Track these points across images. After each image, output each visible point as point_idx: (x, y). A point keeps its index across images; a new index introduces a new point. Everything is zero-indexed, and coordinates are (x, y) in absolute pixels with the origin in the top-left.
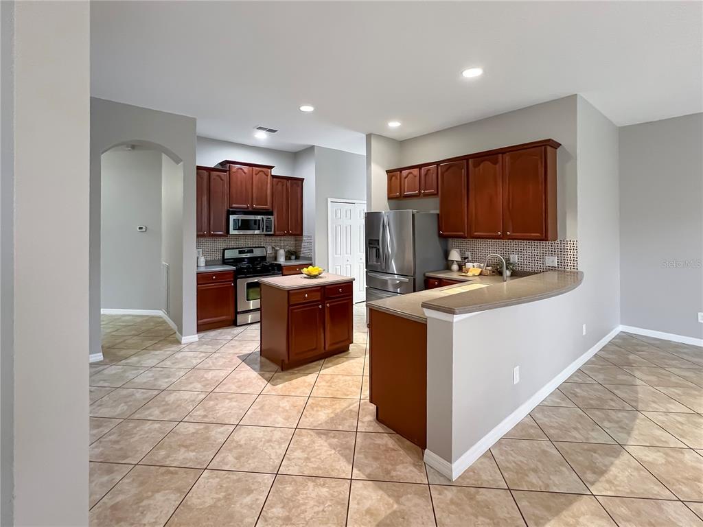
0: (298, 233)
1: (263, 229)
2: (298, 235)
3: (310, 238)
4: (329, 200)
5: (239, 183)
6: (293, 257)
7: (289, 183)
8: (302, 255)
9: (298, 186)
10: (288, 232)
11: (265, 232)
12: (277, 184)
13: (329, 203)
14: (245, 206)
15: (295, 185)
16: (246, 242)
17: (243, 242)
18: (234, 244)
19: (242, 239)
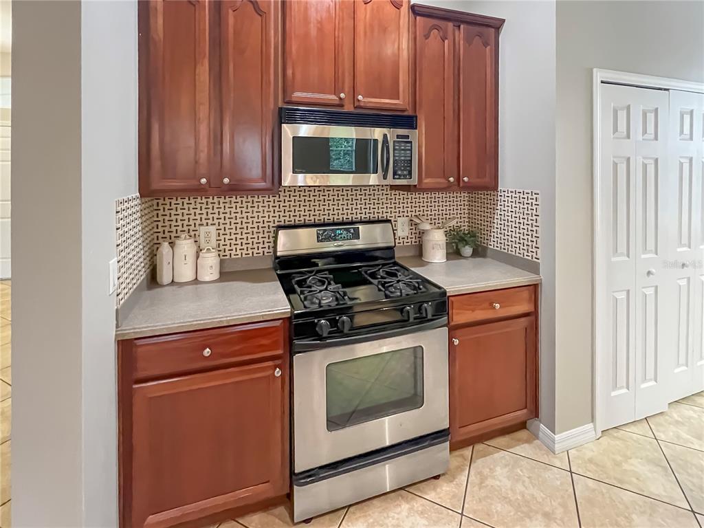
0: (487, 180)
1: (385, 171)
2: (486, 188)
3: (528, 199)
4: (599, 75)
5: (313, 32)
6: (467, 251)
7: (461, 34)
8: (493, 245)
9: (486, 44)
10: (458, 179)
11: (390, 180)
12: (427, 37)
13: (598, 88)
14: (332, 98)
15: (477, 40)
16: (336, 207)
17: (326, 207)
18: (302, 213)
19: (322, 198)
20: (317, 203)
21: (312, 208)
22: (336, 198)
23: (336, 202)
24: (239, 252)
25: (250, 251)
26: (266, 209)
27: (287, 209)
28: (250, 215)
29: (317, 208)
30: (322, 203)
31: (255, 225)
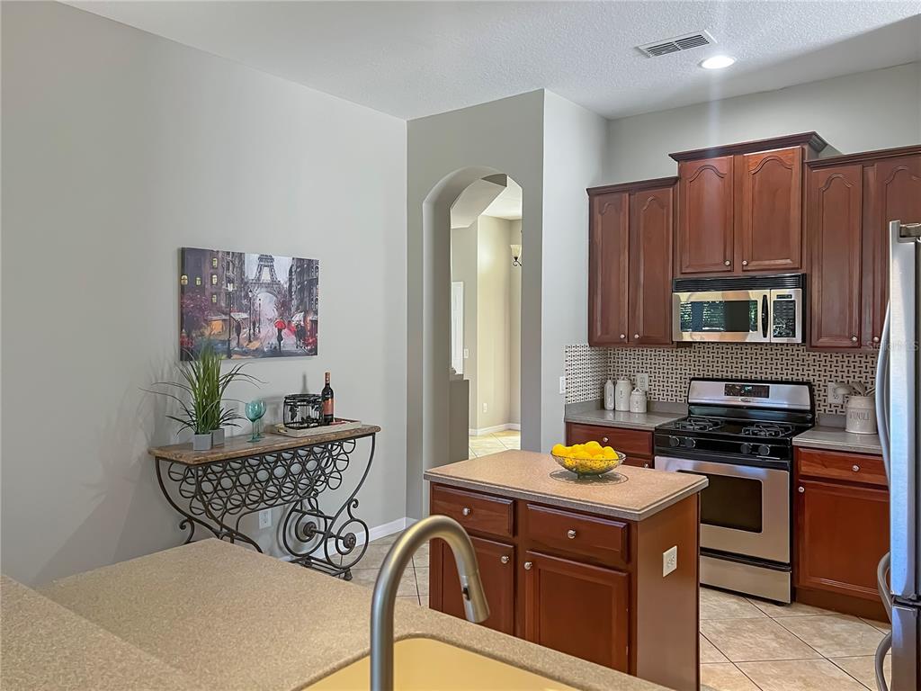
16: (754, 366)
17: (744, 365)
18: (720, 369)
19: (739, 356)
20: (734, 361)
21: (729, 365)
22: (754, 356)
23: (754, 361)
24: (665, 397)
25: (674, 398)
26: (688, 363)
27: (706, 364)
28: (674, 367)
29: (734, 365)
30: (739, 360)
31: (679, 376)
